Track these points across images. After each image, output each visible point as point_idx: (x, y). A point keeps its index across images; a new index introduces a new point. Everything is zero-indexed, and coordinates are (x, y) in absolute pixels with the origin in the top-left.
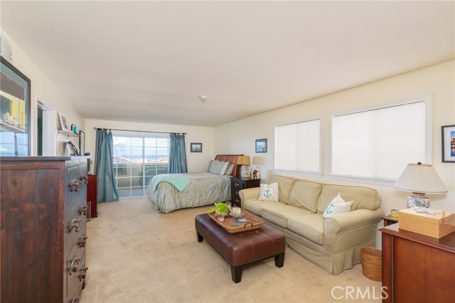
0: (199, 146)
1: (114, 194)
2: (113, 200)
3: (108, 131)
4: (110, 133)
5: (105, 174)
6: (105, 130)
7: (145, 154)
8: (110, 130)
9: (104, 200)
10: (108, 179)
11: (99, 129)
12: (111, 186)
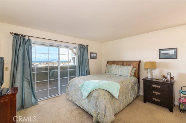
0: (95, 55)
1: (33, 98)
2: (32, 105)
3: (27, 38)
4: (29, 40)
5: (23, 80)
6: (23, 36)
7: (60, 60)
8: (29, 37)
9: (23, 107)
10: (26, 84)
11: (16, 34)
12: (30, 91)
